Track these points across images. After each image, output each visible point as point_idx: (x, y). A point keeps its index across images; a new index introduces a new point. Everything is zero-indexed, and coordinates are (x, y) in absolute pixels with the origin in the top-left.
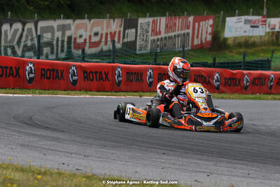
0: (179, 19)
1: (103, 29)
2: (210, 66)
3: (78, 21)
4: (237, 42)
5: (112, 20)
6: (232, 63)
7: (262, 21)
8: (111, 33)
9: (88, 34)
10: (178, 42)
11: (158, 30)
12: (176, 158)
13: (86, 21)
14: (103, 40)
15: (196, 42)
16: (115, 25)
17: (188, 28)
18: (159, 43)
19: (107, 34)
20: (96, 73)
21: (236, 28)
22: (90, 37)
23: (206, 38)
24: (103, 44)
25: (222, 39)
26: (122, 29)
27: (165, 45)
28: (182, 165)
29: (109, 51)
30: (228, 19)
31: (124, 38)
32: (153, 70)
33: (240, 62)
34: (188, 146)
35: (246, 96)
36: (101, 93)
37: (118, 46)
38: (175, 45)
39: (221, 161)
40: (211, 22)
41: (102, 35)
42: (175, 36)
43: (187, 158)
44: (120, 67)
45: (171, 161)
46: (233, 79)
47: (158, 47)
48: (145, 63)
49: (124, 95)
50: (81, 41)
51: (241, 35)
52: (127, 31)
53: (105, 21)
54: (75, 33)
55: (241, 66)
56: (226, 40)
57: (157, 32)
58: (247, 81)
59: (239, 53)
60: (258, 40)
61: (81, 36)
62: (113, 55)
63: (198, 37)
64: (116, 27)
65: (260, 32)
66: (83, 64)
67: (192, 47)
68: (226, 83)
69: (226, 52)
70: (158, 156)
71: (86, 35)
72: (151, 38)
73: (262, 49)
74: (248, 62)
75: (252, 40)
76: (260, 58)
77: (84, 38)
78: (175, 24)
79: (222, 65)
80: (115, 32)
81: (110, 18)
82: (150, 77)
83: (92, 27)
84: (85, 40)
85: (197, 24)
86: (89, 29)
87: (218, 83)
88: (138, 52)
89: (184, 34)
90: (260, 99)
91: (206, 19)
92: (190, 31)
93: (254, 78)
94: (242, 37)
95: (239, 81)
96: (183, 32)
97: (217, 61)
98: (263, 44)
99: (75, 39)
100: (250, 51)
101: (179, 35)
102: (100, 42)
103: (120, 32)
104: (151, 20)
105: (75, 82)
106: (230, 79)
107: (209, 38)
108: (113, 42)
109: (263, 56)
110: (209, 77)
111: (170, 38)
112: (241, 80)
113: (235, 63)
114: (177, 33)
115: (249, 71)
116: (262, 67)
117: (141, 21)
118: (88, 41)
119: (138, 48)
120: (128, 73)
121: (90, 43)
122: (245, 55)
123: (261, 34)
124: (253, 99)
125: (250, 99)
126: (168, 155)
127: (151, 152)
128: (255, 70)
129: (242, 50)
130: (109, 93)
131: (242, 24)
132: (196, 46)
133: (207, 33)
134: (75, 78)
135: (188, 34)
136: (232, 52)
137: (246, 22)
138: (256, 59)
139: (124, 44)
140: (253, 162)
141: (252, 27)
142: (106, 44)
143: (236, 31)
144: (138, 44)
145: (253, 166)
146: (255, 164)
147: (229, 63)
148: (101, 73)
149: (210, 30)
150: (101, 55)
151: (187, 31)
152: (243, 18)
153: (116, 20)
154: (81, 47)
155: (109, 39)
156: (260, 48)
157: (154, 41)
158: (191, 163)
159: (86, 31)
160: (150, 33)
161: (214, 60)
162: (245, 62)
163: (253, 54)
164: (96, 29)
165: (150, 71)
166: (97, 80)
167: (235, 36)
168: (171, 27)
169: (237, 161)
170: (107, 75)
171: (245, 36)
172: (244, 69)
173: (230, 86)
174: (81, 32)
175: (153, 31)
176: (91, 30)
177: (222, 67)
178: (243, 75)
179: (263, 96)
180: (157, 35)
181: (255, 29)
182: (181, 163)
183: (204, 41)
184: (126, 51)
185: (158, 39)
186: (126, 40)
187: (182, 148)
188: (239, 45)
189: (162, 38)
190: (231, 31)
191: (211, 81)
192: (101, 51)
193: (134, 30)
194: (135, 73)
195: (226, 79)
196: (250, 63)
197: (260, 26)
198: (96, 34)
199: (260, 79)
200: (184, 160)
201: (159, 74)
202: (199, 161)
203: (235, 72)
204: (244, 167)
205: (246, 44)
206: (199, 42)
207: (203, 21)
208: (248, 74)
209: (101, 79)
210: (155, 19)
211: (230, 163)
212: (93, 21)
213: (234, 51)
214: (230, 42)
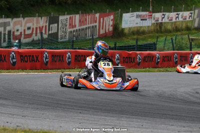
0: (89, 16)
1: (33, 24)
2: (112, 49)
3: (15, 20)
4: (131, 31)
5: (40, 18)
6: (128, 46)
7: (149, 16)
8: (40, 27)
9: (23, 28)
10: (89, 32)
11: (74, 24)
12: (90, 116)
13: (21, 19)
14: (34, 32)
15: (102, 32)
16: (42, 22)
17: (96, 22)
18: (74, 33)
19: (37, 28)
20: (30, 56)
21: (130, 21)
22: (25, 30)
23: (109, 29)
24: (34, 35)
25: (120, 29)
26: (47, 24)
27: (79, 35)
28: (94, 121)
29: (39, 40)
30: (124, 15)
31: (49, 30)
32: (71, 52)
33: (134, 46)
34: (98, 107)
35: (139, 70)
36: (34, 71)
37: (45, 36)
38: (86, 35)
39: (122, 117)
40: (112, 17)
41: (33, 29)
42: (86, 28)
43: (97, 115)
44: (47, 51)
45: (86, 118)
46: (130, 58)
47: (74, 36)
48: (65, 48)
49: (50, 72)
50: (18, 33)
51: (134, 26)
52: (51, 26)
53: (35, 19)
54: (13, 28)
55: (135, 48)
56: (123, 30)
57: (73, 26)
58: (140, 59)
59: (133, 39)
60: (146, 29)
61: (18, 30)
62: (41, 43)
63: (103, 29)
64: (43, 23)
65: (148, 23)
66: (20, 50)
67: (98, 35)
68: (124, 61)
69: (124, 38)
70: (76, 115)
71: (21, 30)
72: (69, 30)
73: (150, 36)
74: (139, 45)
75: (142, 29)
76: (148, 42)
77: (20, 31)
78: (86, 20)
79: (121, 48)
80: (43, 27)
81: (39, 16)
82: (69, 58)
83: (26, 23)
84: (21, 33)
85: (102, 19)
86: (23, 25)
87: (118, 61)
88: (59, 40)
89: (93, 26)
90: (149, 71)
91: (109, 15)
92: (97, 24)
93: (145, 57)
94: (135, 27)
95: (134, 59)
96: (92, 25)
97: (117, 45)
98: (150, 32)
99: (14, 32)
100: (141, 37)
101: (89, 27)
102: (32, 34)
103: (46, 26)
104: (68, 17)
105: (14, 63)
106: (127, 57)
107: (111, 29)
108: (41, 33)
109: (150, 41)
110: (112, 57)
111: (83, 29)
112: (135, 58)
113: (130, 46)
114: (87, 26)
115: (140, 52)
116: (149, 49)
117: (61, 18)
118: (23, 33)
119: (59, 37)
120: (53, 56)
121: (25, 35)
122: (137, 40)
123: (148, 25)
124: (145, 71)
125: (142, 72)
126: (84, 114)
127: (71, 112)
128: (145, 51)
129: (135, 37)
130: (40, 71)
131: (134, 18)
132: (102, 35)
133: (109, 25)
134: (14, 60)
135: (96, 26)
136: (128, 38)
137: (138, 16)
138: (146, 43)
139: (49, 35)
140: (145, 117)
141: (142, 20)
142: (36, 35)
143: (130, 24)
144: (59, 34)
145: (146, 120)
146: (147, 118)
147: (126, 46)
148: (33, 56)
149: (111, 23)
150: (33, 43)
151: (95, 24)
152: (135, 14)
153: (43, 18)
154: (18, 38)
155: (38, 32)
156: (148, 35)
157: (71, 32)
158: (100, 119)
159: (21, 26)
160: (68, 27)
161: (115, 45)
162: (137, 45)
163: (143, 40)
164: (29, 25)
165: (69, 54)
166: (30, 62)
167: (130, 27)
168: (83, 22)
169: (134, 117)
170: (37, 58)
171: (137, 27)
172: (137, 50)
173: (127, 62)
174: (18, 27)
175: (70, 25)
176: (25, 26)
177: (121, 49)
178: (137, 55)
179: (151, 69)
180: (73, 27)
181: (144, 21)
182: (93, 119)
183: (107, 31)
184: (51, 40)
185: (74, 31)
186: (50, 32)
187: (93, 108)
188: (133, 33)
189: (77, 30)
190: (126, 23)
191: (113, 59)
192: (33, 40)
193: (56, 25)
194: (58, 56)
195: (124, 57)
196: (141, 46)
197: (148, 19)
198: (29, 28)
199: (149, 57)
200: (95, 117)
201: (76, 56)
202: (106, 118)
203: (130, 52)
204: (139, 120)
205: (138, 32)
206: (104, 32)
207: (106, 17)
208: (140, 54)
209: (33, 60)
210: (72, 16)
211: (129, 118)
212: (26, 19)
213: (129, 38)
214: (126, 31)
